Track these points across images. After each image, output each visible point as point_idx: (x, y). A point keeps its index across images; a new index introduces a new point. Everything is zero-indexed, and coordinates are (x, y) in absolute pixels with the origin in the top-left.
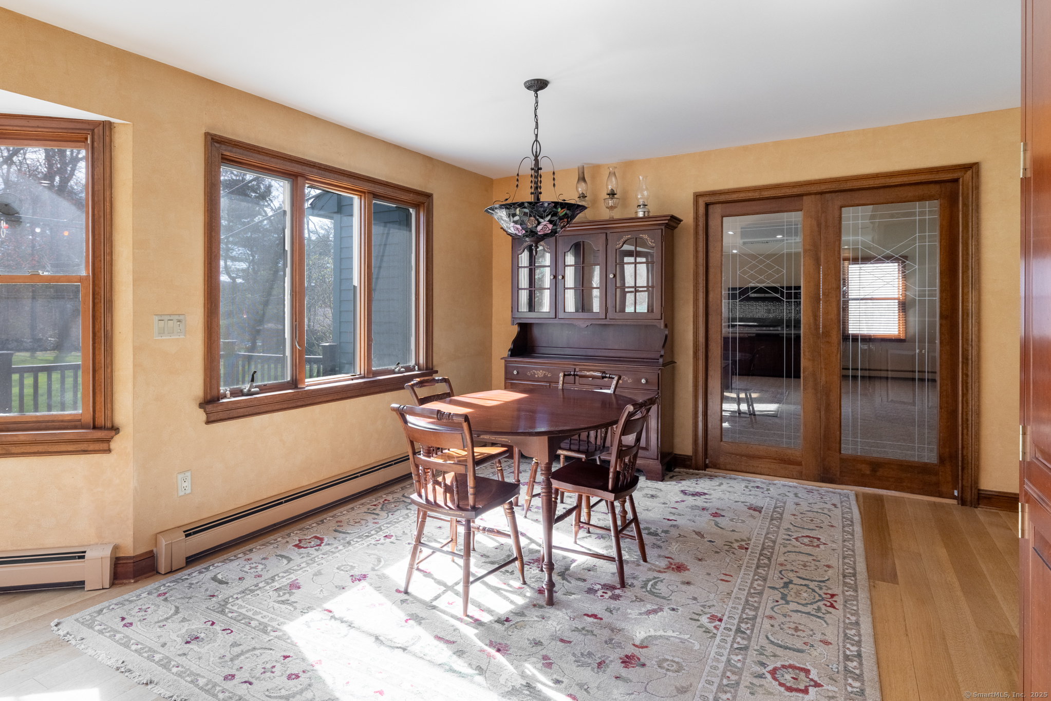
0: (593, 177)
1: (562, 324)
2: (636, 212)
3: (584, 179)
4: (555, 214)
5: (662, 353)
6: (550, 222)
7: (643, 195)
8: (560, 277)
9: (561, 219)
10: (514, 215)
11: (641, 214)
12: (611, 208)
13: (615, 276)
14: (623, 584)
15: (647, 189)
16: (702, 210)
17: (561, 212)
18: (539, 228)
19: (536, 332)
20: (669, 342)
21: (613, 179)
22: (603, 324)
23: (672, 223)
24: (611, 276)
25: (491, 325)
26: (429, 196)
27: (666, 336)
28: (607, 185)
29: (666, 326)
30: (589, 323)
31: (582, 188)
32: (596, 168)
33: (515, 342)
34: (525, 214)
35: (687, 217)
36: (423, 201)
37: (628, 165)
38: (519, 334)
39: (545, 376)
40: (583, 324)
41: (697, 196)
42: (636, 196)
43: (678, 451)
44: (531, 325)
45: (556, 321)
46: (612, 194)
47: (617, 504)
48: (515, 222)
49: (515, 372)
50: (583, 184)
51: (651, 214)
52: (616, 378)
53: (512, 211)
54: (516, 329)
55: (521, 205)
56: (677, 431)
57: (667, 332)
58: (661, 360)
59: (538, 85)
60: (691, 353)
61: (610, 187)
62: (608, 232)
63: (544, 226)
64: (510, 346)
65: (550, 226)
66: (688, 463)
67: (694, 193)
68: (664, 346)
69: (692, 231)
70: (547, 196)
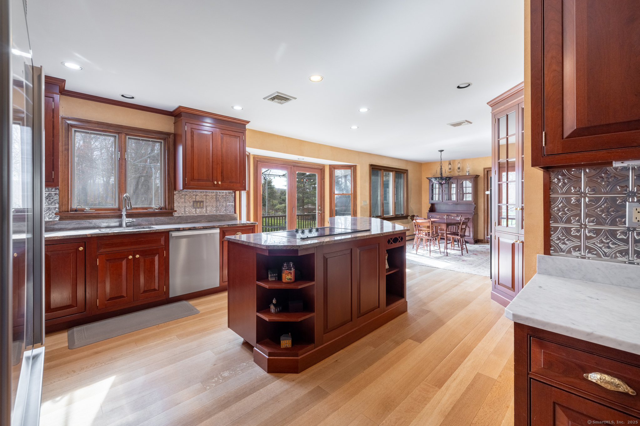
0: (453, 163)
1: (444, 204)
2: (466, 174)
3: (450, 164)
4: (446, 179)
5: (474, 211)
6: (445, 181)
7: (468, 169)
8: (444, 191)
9: (447, 180)
10: (437, 180)
11: (467, 174)
12: (459, 172)
13: (460, 191)
14: (462, 255)
15: (469, 167)
16: (486, 172)
17: (447, 179)
18: (442, 182)
19: (436, 206)
20: (476, 209)
21: (459, 164)
22: (456, 204)
23: (477, 177)
24: (459, 191)
25: (422, 204)
26: (407, 170)
27: (475, 207)
28: (457, 166)
29: (475, 204)
30: (452, 203)
31: (450, 166)
32: (454, 161)
33: (430, 208)
34: (439, 180)
35: (481, 174)
36: (405, 172)
37: (464, 160)
38: (431, 206)
39: (439, 217)
40: (451, 204)
41: (484, 169)
42: (466, 169)
43: (479, 238)
44: (434, 204)
45: (442, 203)
46: (459, 168)
47: (461, 239)
48: (437, 181)
49: (431, 217)
50: (450, 165)
51: (471, 174)
52: (461, 216)
53: (436, 179)
54: (430, 205)
55: (439, 178)
56: (479, 233)
57: (475, 206)
58: (473, 213)
59: (441, 151)
60: (483, 211)
61: (458, 166)
62: (458, 179)
63: (444, 182)
64: (429, 210)
65: (445, 182)
66: (482, 241)
67: (484, 168)
68: (474, 209)
69: (483, 178)
70: (444, 175)
